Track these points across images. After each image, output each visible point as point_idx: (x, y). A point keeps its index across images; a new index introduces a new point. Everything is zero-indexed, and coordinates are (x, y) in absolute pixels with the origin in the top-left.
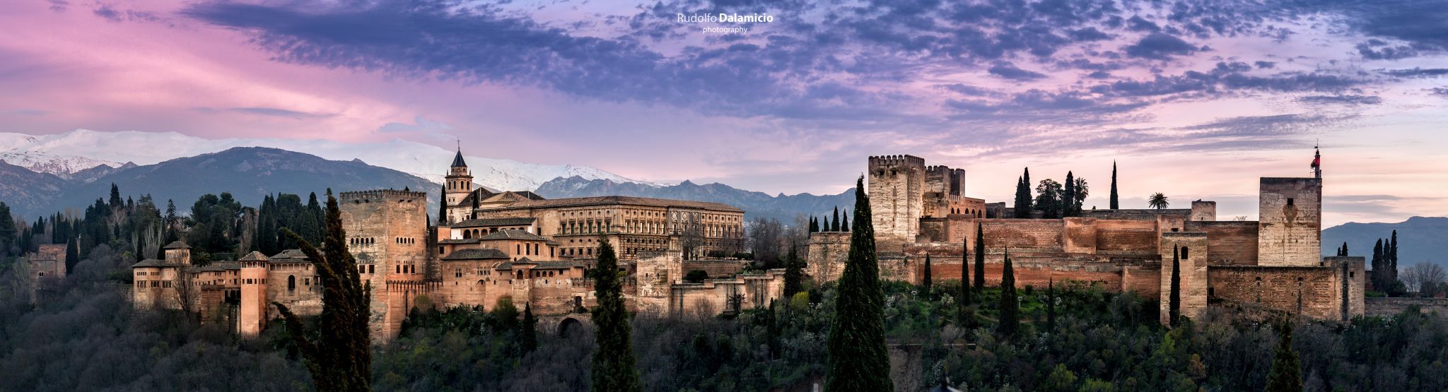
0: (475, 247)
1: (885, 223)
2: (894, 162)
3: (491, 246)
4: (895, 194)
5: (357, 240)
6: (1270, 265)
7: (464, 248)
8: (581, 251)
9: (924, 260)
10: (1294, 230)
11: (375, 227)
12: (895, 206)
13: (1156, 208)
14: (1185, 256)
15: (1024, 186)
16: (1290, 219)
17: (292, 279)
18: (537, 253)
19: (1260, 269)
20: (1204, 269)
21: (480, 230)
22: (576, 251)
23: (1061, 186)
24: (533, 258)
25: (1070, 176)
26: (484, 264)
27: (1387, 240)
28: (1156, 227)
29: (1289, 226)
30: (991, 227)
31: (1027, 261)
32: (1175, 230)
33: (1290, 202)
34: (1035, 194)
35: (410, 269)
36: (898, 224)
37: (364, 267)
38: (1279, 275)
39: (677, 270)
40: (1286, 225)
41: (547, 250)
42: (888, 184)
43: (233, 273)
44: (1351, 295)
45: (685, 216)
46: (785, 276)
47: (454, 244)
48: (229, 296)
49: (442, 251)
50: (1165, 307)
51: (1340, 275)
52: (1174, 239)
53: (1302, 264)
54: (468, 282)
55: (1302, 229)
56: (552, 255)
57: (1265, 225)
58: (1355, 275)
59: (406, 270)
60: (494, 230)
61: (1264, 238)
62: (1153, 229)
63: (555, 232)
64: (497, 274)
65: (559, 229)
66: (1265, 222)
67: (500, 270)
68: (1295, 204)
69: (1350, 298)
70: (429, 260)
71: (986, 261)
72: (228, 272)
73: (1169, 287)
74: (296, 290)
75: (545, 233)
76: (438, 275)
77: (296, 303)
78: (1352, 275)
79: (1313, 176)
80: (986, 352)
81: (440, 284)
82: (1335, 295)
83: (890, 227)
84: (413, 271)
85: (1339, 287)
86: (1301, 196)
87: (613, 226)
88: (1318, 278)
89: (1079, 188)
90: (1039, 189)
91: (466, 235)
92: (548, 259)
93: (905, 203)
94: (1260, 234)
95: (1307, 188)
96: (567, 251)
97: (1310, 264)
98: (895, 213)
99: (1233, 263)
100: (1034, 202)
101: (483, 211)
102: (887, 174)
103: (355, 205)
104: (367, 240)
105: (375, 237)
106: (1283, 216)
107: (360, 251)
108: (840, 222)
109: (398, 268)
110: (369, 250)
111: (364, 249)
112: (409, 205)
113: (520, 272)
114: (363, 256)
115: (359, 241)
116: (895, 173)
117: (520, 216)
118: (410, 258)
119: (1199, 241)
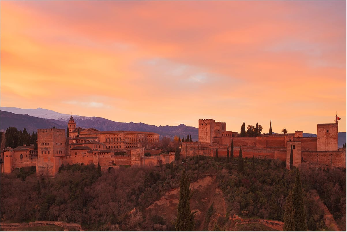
0: (80, 146)
1: (203, 139)
2: (206, 121)
3: (86, 145)
4: (206, 131)
6: (321, 150)
7: (77, 146)
8: (112, 147)
9: (216, 149)
10: (329, 140)
11: (50, 139)
12: (207, 134)
13: (284, 133)
14: (294, 148)
15: (243, 127)
16: (327, 136)
17: (21, 155)
18: (99, 148)
19: (318, 151)
20: (300, 152)
21: (81, 140)
22: (111, 147)
23: (254, 127)
24: (98, 149)
25: (257, 124)
26: (84, 151)
28: (284, 139)
29: (327, 138)
30: (236, 139)
31: (246, 150)
32: (290, 140)
33: (328, 131)
34: (246, 130)
35: (61, 152)
36: (207, 139)
37: (46, 152)
38: (324, 153)
39: (143, 153)
40: (326, 138)
41: (103, 147)
42: (205, 128)
45: (143, 136)
46: (175, 154)
47: (74, 145)
49: (71, 147)
50: (288, 163)
51: (345, 153)
52: (291, 143)
53: (332, 150)
54: (79, 156)
55: (331, 139)
56: (104, 148)
57: (319, 138)
59: (59, 153)
60: (85, 140)
61: (319, 142)
62: (283, 140)
63: (104, 141)
64: (88, 154)
65: (105, 140)
66: (319, 137)
67: (89, 153)
68: (329, 131)
70: (66, 149)
71: (234, 150)
73: (290, 157)
74: (23, 159)
75: (101, 141)
76: (69, 154)
77: (23, 163)
79: (335, 123)
80: (235, 177)
81: (70, 157)
82: (343, 160)
83: (205, 140)
84: (62, 153)
85: (344, 157)
86: (331, 129)
87: (122, 140)
88: (337, 154)
89: (260, 128)
90: (248, 128)
91: (76, 141)
92: (103, 149)
93: (210, 133)
94: (317, 141)
95: (333, 127)
96: (108, 147)
97: (334, 150)
98: (207, 136)
99: (309, 149)
100: (246, 132)
101: (81, 135)
102: (204, 125)
103: (43, 133)
104: (47, 144)
105: (49, 143)
106: (325, 135)
107: (45, 147)
108: (190, 139)
109: (57, 152)
110: (48, 146)
111: (46, 146)
112: (60, 133)
113: (95, 153)
114: (46, 148)
115: (45, 144)
116: (206, 124)
117: (93, 136)
118: (60, 149)
119: (299, 144)
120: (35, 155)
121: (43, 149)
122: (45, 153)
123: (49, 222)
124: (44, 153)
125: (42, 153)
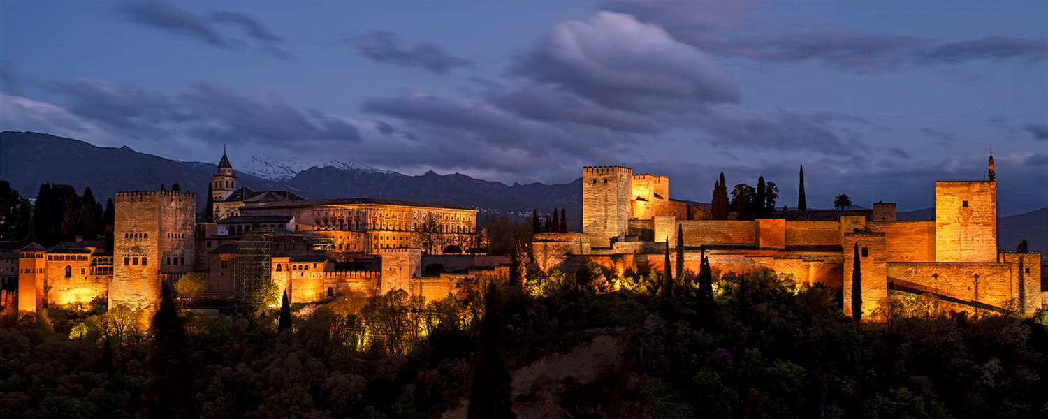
1: (599, 224)
2: (605, 172)
5: (132, 235)
6: (947, 260)
7: (228, 242)
9: (633, 258)
10: (969, 229)
11: (149, 223)
12: (606, 211)
14: (865, 255)
15: (720, 190)
16: (966, 219)
17: (68, 268)
19: (938, 264)
20: (883, 266)
25: (761, 180)
28: (839, 227)
29: (965, 225)
30: (691, 227)
31: (722, 258)
32: (856, 230)
33: (965, 204)
34: (730, 197)
35: (179, 261)
36: (609, 226)
37: (137, 259)
38: (955, 270)
39: (417, 264)
40: (962, 225)
42: (600, 191)
43: (10, 261)
44: (1027, 289)
45: (424, 215)
46: (510, 271)
47: (221, 238)
48: (6, 281)
49: (209, 245)
50: (848, 300)
51: (1016, 271)
52: (855, 239)
53: (978, 260)
55: (977, 227)
56: (308, 251)
57: (941, 224)
58: (1031, 271)
59: (176, 261)
60: (255, 226)
61: (940, 236)
62: (836, 229)
65: (314, 226)
66: (941, 222)
69: (1026, 292)
70: (197, 253)
72: (5, 261)
73: (851, 281)
74: (72, 279)
76: (205, 267)
77: (73, 291)
78: (1027, 270)
81: (207, 274)
82: (1011, 289)
83: (602, 227)
84: (183, 262)
85: (1015, 281)
86: (976, 197)
87: (362, 225)
88: (994, 273)
89: (770, 191)
90: (734, 192)
91: (231, 230)
93: (615, 207)
94: (937, 233)
95: (982, 190)
97: (986, 260)
98: (608, 216)
99: (912, 258)
100: (729, 204)
102: (600, 182)
103: (129, 204)
104: (141, 235)
105: (148, 233)
106: (960, 216)
107: (133, 245)
109: (169, 260)
110: (142, 244)
111: (138, 243)
112: (180, 203)
113: (279, 266)
114: (137, 249)
115: (134, 235)
116: (606, 182)
117: (279, 214)
118: (180, 251)
119: (877, 241)
120: (105, 269)
121: (129, 249)
122: (135, 262)
124: (131, 262)
125: (127, 261)
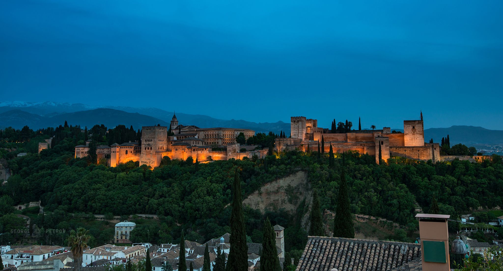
0: (181, 142)
1: (296, 135)
2: (298, 118)
3: (186, 142)
4: (298, 127)
5: (147, 140)
6: (409, 146)
7: (178, 142)
8: (210, 143)
9: (307, 145)
10: (415, 136)
11: (153, 136)
12: (298, 131)
13: (372, 129)
14: (382, 144)
15: (334, 124)
16: (414, 132)
17: (127, 151)
18: (198, 144)
19: (405, 147)
20: (388, 147)
21: (182, 137)
22: (209, 143)
23: (344, 124)
24: (197, 145)
25: (347, 121)
26: (183, 147)
27: (446, 138)
29: (414, 134)
30: (326, 136)
31: (336, 145)
32: (379, 136)
33: (414, 127)
34: (337, 126)
35: (162, 148)
36: (299, 135)
38: (411, 149)
39: (238, 149)
40: (413, 134)
41: (201, 143)
42: (296, 124)
43: (107, 149)
44: (435, 155)
45: (239, 133)
46: (269, 150)
47: (175, 141)
48: (106, 156)
49: (171, 143)
50: (377, 159)
51: (431, 149)
52: (379, 139)
53: (419, 146)
54: (179, 152)
55: (418, 135)
56: (203, 144)
57: (406, 134)
58: (436, 149)
59: (161, 149)
60: (185, 137)
61: (406, 138)
62: (372, 136)
63: (203, 137)
64: (188, 150)
65: (204, 137)
67: (188, 148)
69: (435, 156)
70: (168, 145)
71: (325, 146)
72: (106, 149)
73: (378, 153)
74: (128, 154)
75: (200, 138)
76: (170, 150)
77: (128, 158)
78: (435, 149)
79: (420, 119)
80: (326, 172)
81: (171, 152)
82: (430, 155)
83: (297, 136)
84: (163, 149)
85: (431, 152)
86: (417, 125)
87: (220, 136)
88: (424, 150)
89: (349, 124)
90: (338, 125)
91: (178, 138)
92: (201, 145)
93: (301, 130)
94: (405, 137)
95: (419, 123)
96: (206, 143)
97: (421, 145)
98: (299, 132)
99: (397, 145)
100: (337, 128)
101: (182, 132)
102: (296, 122)
103: (146, 130)
104: (150, 140)
105: (152, 139)
106: (412, 131)
107: (148, 143)
108: (283, 135)
109: (159, 148)
110: (150, 143)
111: (149, 143)
112: (162, 130)
113: (194, 149)
114: (149, 145)
116: (298, 121)
117: (193, 133)
118: (162, 145)
119: (386, 139)
120: (139, 151)
121: (146, 145)
122: (148, 149)
123: (148, 216)
125: (145, 149)
